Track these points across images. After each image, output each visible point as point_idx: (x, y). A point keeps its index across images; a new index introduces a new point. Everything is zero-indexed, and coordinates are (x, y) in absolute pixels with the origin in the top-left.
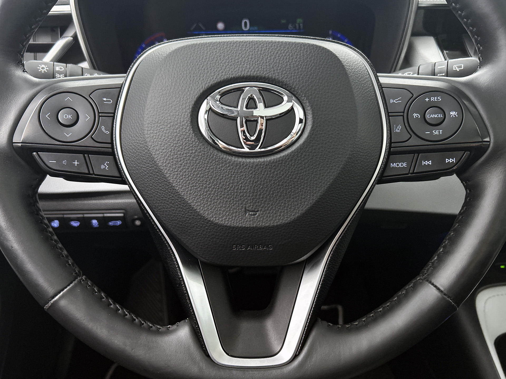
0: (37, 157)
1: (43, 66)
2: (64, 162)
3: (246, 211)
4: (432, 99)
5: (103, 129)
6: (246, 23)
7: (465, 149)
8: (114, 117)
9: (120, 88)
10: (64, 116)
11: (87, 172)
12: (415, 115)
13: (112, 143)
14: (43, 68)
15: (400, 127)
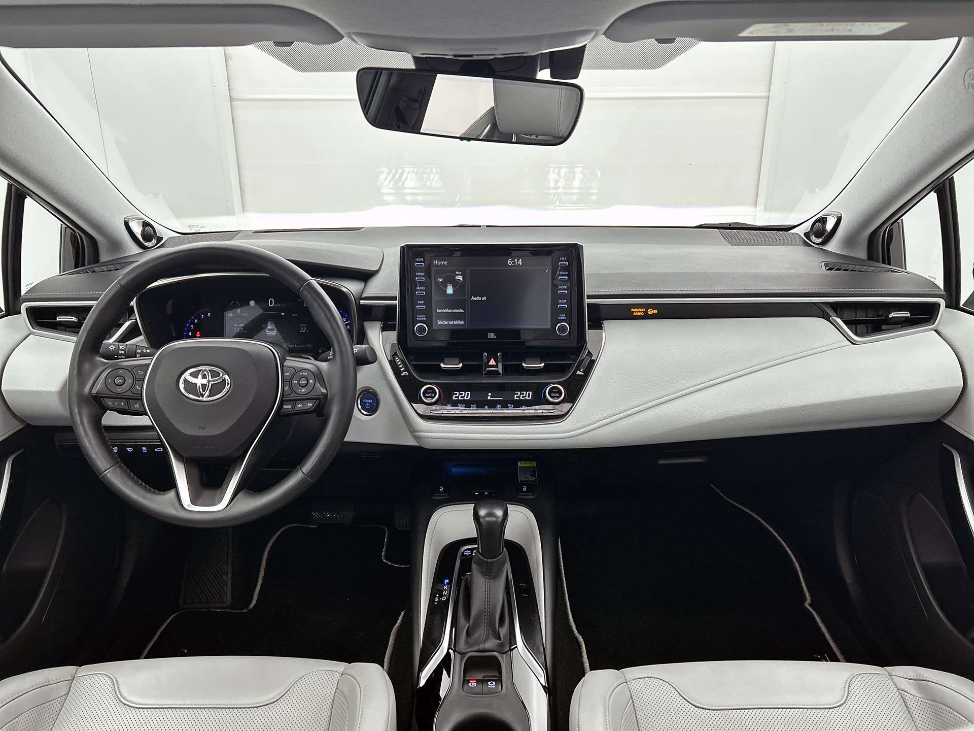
0: (103, 401)
1: (112, 346)
2: (116, 403)
3: (200, 427)
4: (303, 374)
5: (137, 387)
6: (271, 301)
7: (316, 399)
8: (143, 381)
9: (148, 365)
10: (118, 381)
11: (127, 408)
12: (295, 381)
13: (141, 394)
14: (112, 348)
15: (287, 388)
